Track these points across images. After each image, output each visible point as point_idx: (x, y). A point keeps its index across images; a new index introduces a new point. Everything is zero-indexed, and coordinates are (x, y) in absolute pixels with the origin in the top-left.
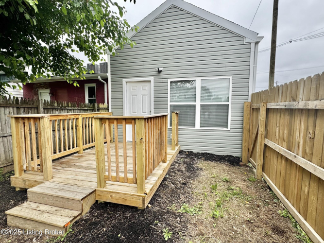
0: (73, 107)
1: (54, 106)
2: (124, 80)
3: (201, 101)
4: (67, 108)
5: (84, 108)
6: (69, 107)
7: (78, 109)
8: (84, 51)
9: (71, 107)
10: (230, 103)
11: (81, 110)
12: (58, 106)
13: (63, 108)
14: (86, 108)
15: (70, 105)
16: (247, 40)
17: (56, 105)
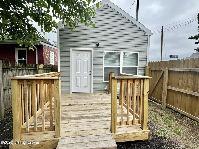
0: (22, 67)
1: (9, 66)
2: (71, 49)
3: (123, 65)
4: (18, 68)
5: (30, 68)
6: (19, 67)
7: (26, 69)
8: (38, 22)
9: (21, 67)
10: (138, 67)
11: (27, 69)
12: (12, 66)
13: (15, 68)
14: (31, 68)
15: (20, 66)
16: (146, 34)
17: (10, 65)
